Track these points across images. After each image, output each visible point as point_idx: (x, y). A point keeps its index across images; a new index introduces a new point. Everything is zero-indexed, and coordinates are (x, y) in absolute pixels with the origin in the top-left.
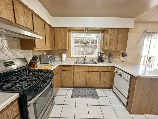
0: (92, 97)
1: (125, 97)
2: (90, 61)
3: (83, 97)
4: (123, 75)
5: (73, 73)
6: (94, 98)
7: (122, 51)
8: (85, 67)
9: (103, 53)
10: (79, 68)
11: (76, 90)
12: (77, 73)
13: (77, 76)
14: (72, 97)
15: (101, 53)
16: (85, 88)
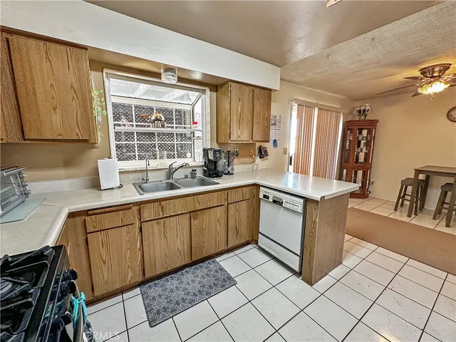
0: (219, 289)
1: (294, 251)
2: (186, 177)
3: (193, 303)
4: (284, 201)
5: (138, 230)
6: (224, 287)
7: (258, 145)
8: (182, 200)
9: (219, 151)
10: (162, 208)
11: (155, 290)
12: (156, 226)
13: (157, 236)
14: (152, 323)
15: (215, 151)
16: (184, 271)
